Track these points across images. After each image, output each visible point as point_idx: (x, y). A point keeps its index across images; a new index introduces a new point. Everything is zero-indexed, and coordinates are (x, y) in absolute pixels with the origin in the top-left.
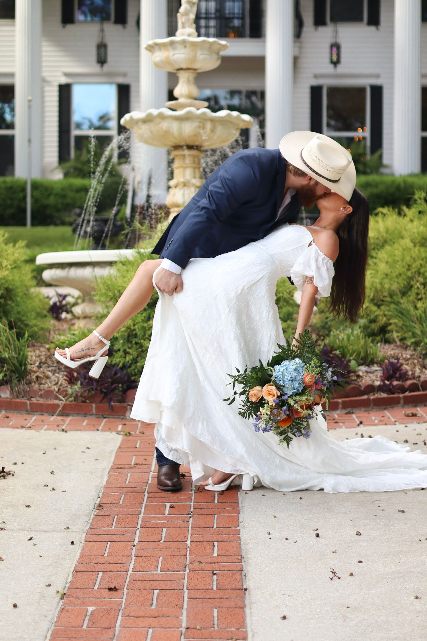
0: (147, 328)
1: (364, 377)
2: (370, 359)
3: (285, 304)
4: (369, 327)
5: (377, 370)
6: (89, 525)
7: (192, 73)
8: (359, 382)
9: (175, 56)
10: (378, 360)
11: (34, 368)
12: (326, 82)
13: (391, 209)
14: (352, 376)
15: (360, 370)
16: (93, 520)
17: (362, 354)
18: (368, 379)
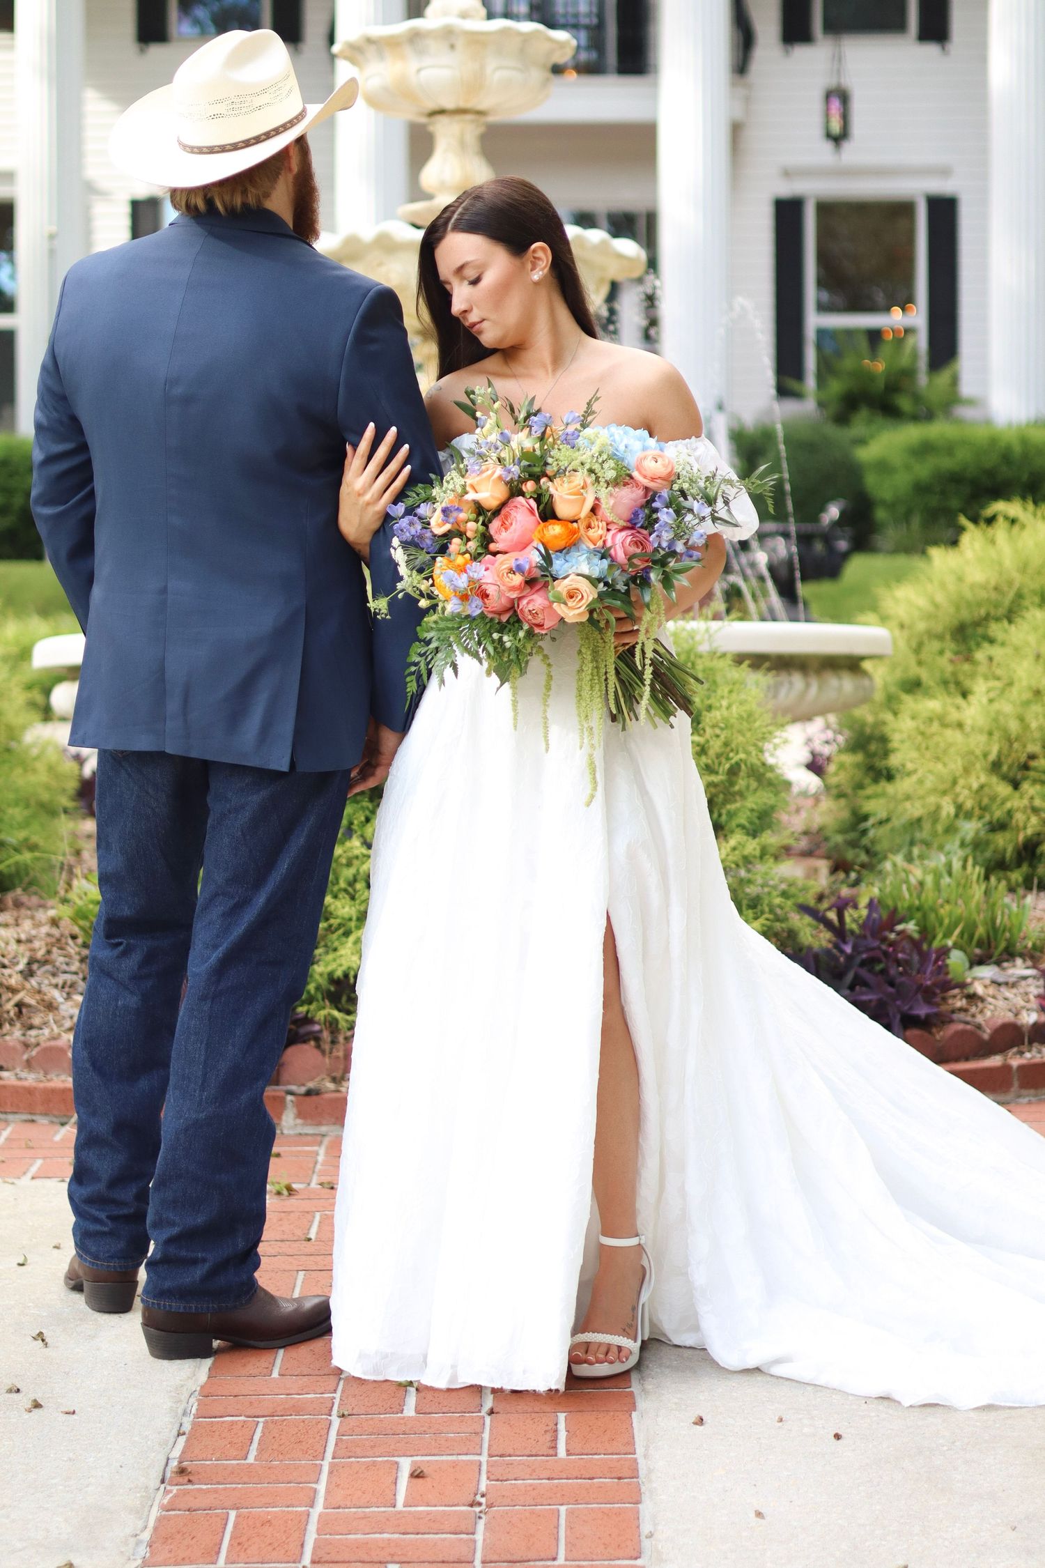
0: (344, 861)
1: (990, 1000)
2: (1003, 945)
3: (754, 784)
4: (987, 843)
5: (1025, 978)
6: (143, 1551)
7: (472, 121)
8: (973, 1016)
9: (423, 73)
10: (1026, 947)
11: (10, 976)
12: (812, 189)
13: (1031, 506)
14: (954, 997)
15: (975, 979)
16: (156, 1529)
17: (981, 931)
18: (1001, 1003)
